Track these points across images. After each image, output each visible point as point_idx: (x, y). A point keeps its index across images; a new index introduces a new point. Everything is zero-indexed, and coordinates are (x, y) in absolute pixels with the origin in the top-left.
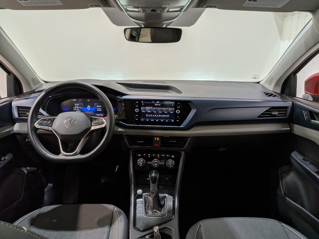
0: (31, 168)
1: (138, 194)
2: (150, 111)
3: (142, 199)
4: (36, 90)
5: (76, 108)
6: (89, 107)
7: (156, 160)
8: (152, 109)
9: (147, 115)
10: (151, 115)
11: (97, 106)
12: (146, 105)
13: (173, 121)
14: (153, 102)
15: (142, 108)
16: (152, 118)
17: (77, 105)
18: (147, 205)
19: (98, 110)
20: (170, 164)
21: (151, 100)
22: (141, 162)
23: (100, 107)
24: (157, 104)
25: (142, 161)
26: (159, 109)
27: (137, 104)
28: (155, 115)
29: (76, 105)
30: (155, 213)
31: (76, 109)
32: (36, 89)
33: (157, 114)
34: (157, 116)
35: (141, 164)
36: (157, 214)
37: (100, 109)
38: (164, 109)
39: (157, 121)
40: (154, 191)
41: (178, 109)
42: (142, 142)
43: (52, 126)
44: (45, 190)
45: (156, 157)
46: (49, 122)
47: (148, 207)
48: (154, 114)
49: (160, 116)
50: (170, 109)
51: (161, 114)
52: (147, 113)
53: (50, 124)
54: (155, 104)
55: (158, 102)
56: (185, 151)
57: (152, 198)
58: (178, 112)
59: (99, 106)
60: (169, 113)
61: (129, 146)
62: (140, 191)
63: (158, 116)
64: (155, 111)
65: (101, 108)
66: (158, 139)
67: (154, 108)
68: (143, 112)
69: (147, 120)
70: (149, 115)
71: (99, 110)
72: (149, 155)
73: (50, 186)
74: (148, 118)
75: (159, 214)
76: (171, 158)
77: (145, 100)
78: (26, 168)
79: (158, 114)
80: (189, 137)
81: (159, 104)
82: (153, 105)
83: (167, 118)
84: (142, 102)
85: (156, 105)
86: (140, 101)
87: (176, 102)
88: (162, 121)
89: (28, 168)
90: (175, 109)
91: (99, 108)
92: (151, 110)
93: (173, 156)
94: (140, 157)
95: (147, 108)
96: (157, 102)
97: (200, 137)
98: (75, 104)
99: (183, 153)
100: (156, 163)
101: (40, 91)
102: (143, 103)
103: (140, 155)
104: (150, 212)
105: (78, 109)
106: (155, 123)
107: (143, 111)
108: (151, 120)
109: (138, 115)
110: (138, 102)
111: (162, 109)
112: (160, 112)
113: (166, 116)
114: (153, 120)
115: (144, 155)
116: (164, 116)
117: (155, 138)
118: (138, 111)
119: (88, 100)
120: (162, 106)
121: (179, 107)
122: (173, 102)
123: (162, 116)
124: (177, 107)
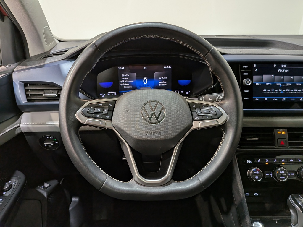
2: (270, 82)
4: (52, 52)
5: (123, 81)
6: (145, 80)
8: (274, 79)
9: (265, 90)
10: (273, 90)
11: (160, 78)
12: (261, 72)
14: (275, 65)
15: (255, 77)
16: (275, 95)
17: (126, 77)
19: (161, 84)
21: (271, 63)
22: (255, 174)
23: (164, 79)
24: (282, 68)
25: (258, 172)
26: (286, 77)
27: (246, 70)
28: (280, 90)
29: (124, 77)
31: (125, 83)
32: (50, 50)
33: (282, 88)
35: (257, 178)
37: (164, 82)
38: (296, 78)
39: (284, 100)
42: (256, 139)
43: (111, 119)
44: (70, 209)
46: (105, 111)
48: (278, 87)
49: (288, 90)
51: (290, 87)
52: (264, 86)
53: (107, 114)
54: (279, 70)
55: (285, 66)
59: (162, 78)
62: (257, 225)
63: (284, 90)
64: (279, 82)
65: (165, 81)
66: (283, 133)
67: (277, 77)
68: (257, 84)
69: (266, 99)
70: (269, 90)
71: (163, 84)
72: (267, 160)
74: (266, 95)
77: (259, 63)
79: (286, 88)
81: (285, 69)
82: (275, 72)
83: (301, 94)
84: (255, 65)
86: (250, 63)
88: (292, 100)
92: (272, 80)
95: (265, 77)
96: (282, 66)
98: (122, 75)
100: (282, 176)
101: (59, 53)
102: (256, 68)
103: (250, 162)
105: (127, 83)
106: (279, 104)
107: (258, 82)
108: (273, 99)
109: (248, 91)
110: (247, 67)
111: (292, 78)
112: (289, 84)
113: (300, 91)
114: (276, 99)
115: (259, 161)
116: (296, 91)
117: (278, 131)
118: (251, 83)
119: (144, 68)
120: (291, 72)
123: (291, 90)
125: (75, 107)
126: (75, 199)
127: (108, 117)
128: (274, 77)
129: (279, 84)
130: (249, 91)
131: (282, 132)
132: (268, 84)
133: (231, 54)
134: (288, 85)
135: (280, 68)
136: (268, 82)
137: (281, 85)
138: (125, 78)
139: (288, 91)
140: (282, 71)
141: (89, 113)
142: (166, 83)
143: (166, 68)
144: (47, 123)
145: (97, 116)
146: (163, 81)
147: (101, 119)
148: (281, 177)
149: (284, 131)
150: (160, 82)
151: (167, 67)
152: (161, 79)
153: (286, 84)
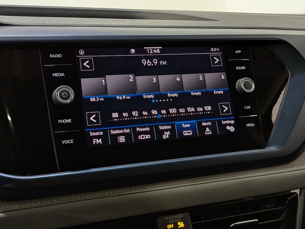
2: (126, 93)
9: (115, 115)
10: (135, 113)
13: (231, 129)
14: (133, 51)
15: (87, 84)
24: (151, 58)
26: (164, 80)
27: (58, 66)
28: (154, 112)
33: (159, 107)
34: (160, 113)
38: (188, 79)
39: (166, 135)
41: (242, 74)
49: (173, 111)
50: (210, 78)
51: (176, 103)
54: (144, 62)
55: (157, 50)
58: (247, 86)
60: (208, 97)
63: (164, 112)
64: (149, 92)
66: (181, 225)
67: (141, 80)
68: (93, 99)
70: (125, 114)
79: (167, 106)
81: (159, 58)
84: (82, 52)
85: (149, 63)
86: (68, 47)
90: (228, 76)
92: (131, 88)
95: (112, 81)
96: (151, 51)
106: (156, 148)
108: (140, 137)
109: (69, 121)
110: (60, 56)
111: (178, 79)
112: (174, 95)
113: (201, 109)
114: (147, 137)
116: (192, 112)
118: (72, 97)
121: (243, 68)
122: (215, 49)
123: (181, 111)
124: (237, 68)
128: (134, 79)
129: (149, 97)
130: (72, 121)
131: (179, 223)
132: (121, 98)
133: (18, 25)
134: (172, 97)
135: (147, 58)
136: (121, 94)
137: (155, 98)
139: (174, 113)
140: (152, 63)
149: (182, 220)
153: (166, 97)
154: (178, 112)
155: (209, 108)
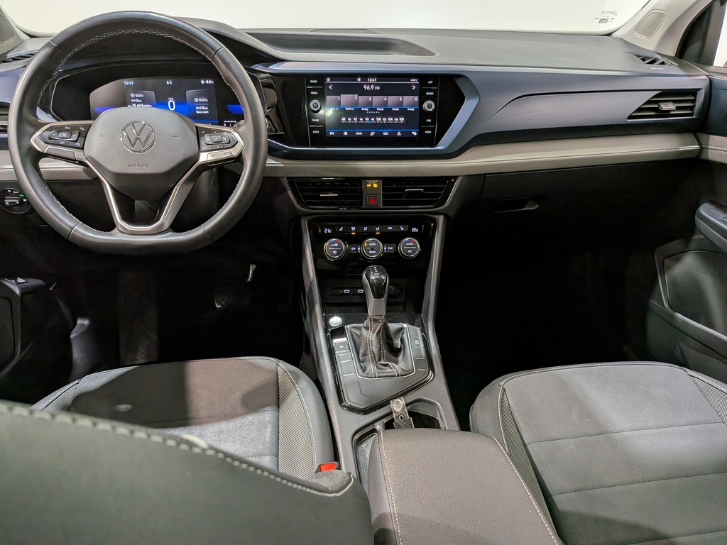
0: (27, 280)
1: (331, 327)
2: (351, 107)
3: (345, 339)
4: (10, 56)
5: (134, 105)
6: (171, 103)
7: (371, 242)
8: (357, 103)
9: (344, 119)
10: (355, 119)
11: (196, 100)
12: (338, 90)
13: (415, 134)
14: (359, 79)
15: (329, 99)
16: (358, 126)
17: (139, 98)
18: (361, 352)
19: (199, 110)
20: (410, 249)
21: (353, 75)
22: (333, 248)
23: (206, 103)
24: (370, 85)
25: (336, 245)
26: (376, 100)
27: (315, 87)
28: (367, 119)
29: (135, 98)
30: (386, 368)
32: (8, 52)
33: (370, 116)
34: (370, 120)
35: (335, 252)
36: (389, 370)
37: (203, 108)
38: (392, 100)
39: (372, 134)
40: (378, 318)
41: (430, 98)
42: (334, 195)
43: (83, 149)
44: (72, 336)
45: (372, 235)
46: (75, 137)
47: (365, 355)
48: (364, 114)
49: (379, 119)
50: (407, 99)
51: (382, 114)
52: (343, 112)
53: (76, 141)
54: (365, 87)
55: (374, 80)
56: (446, 216)
57: (374, 332)
58: (429, 106)
59: (200, 100)
60: (403, 112)
61: (298, 206)
62: (336, 321)
63: (373, 119)
64: (365, 107)
65: (205, 106)
66: (375, 186)
67: (362, 99)
68: (332, 109)
69: (346, 133)
70: (349, 119)
71: (202, 110)
72: (353, 228)
73: (82, 325)
74: (347, 126)
75: (397, 371)
76: (410, 234)
77: (335, 76)
78: (16, 279)
79: (375, 116)
80: (456, 178)
81: (375, 85)
82: (359, 90)
83: (398, 125)
84: (328, 79)
85: (368, 88)
86: (321, 77)
87: (423, 78)
88: (385, 134)
89: (20, 280)
90: (420, 98)
91: (201, 104)
92: (355, 103)
93: (415, 230)
94: (328, 237)
95: (344, 98)
96: (371, 80)
97: (485, 174)
98: (132, 95)
99: (441, 219)
100: (373, 249)
101: (22, 57)
102: (330, 84)
103: (329, 231)
104: (371, 368)
106: (365, 141)
107: (333, 106)
108: (357, 133)
109: (318, 120)
110: (316, 82)
111: (386, 99)
112: (381, 109)
113: (397, 120)
114: (361, 134)
115: (341, 230)
116: (391, 121)
117: (368, 183)
118: (319, 107)
119: (168, 83)
120: (385, 91)
121: (432, 94)
122: (415, 80)
123: (384, 119)
124: (427, 94)
125: (30, 129)
126: (83, 322)
127: (78, 144)
128: (358, 98)
129: (365, 109)
132: (348, 109)
134: (379, 111)
135: (367, 84)
136: (349, 107)
137: (369, 111)
138: (137, 101)
139: (379, 121)
140: (370, 88)
141: (50, 139)
142: (207, 108)
143: (205, 83)
144: (5, 167)
145: (61, 143)
146: (202, 106)
147: (67, 146)
148: (370, 252)
149: (376, 183)
150: (197, 108)
151: (207, 82)
152: (199, 102)
153: (375, 110)
154: (382, 120)
155: (403, 119)
